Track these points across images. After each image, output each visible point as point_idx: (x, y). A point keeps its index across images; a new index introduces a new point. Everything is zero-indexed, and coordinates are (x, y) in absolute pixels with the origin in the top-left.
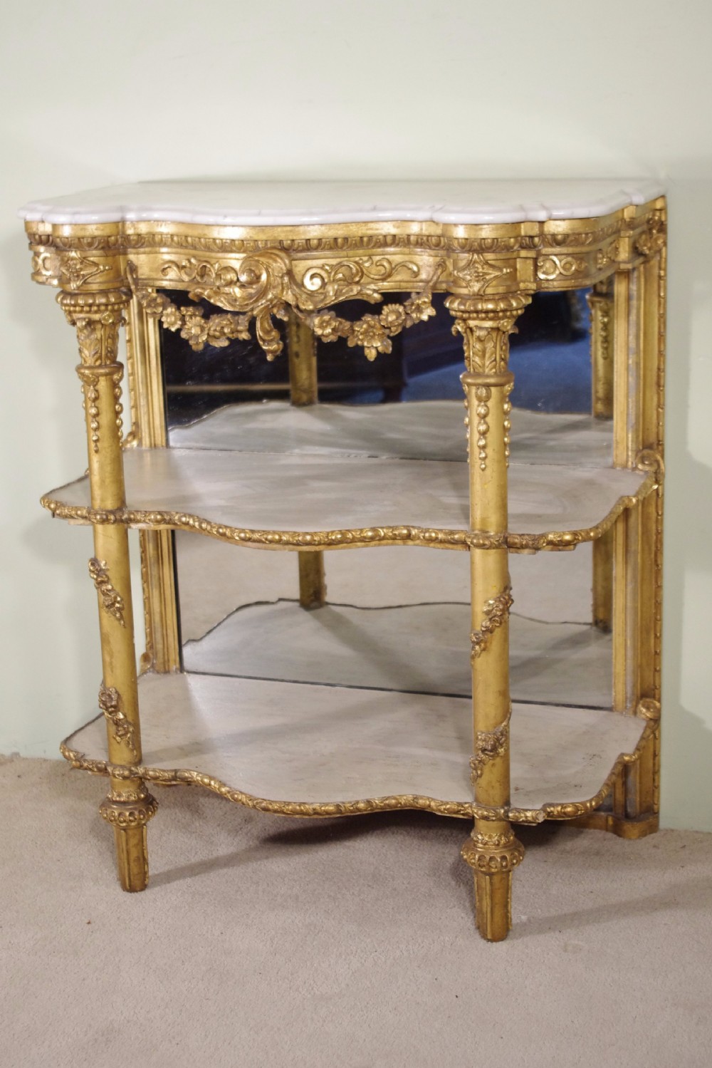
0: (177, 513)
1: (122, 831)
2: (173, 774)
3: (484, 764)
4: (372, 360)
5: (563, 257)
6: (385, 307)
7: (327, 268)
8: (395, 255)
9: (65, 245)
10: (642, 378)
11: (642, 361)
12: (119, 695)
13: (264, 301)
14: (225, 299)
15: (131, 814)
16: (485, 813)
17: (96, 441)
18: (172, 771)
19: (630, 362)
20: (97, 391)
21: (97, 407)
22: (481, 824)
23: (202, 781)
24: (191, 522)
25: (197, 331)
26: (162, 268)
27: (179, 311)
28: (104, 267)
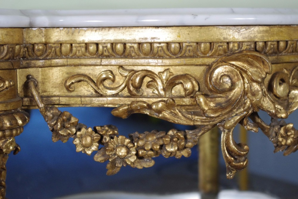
13: (241, 110)
25: (122, 152)
26: (68, 84)
27: (95, 131)
28: (9, 83)
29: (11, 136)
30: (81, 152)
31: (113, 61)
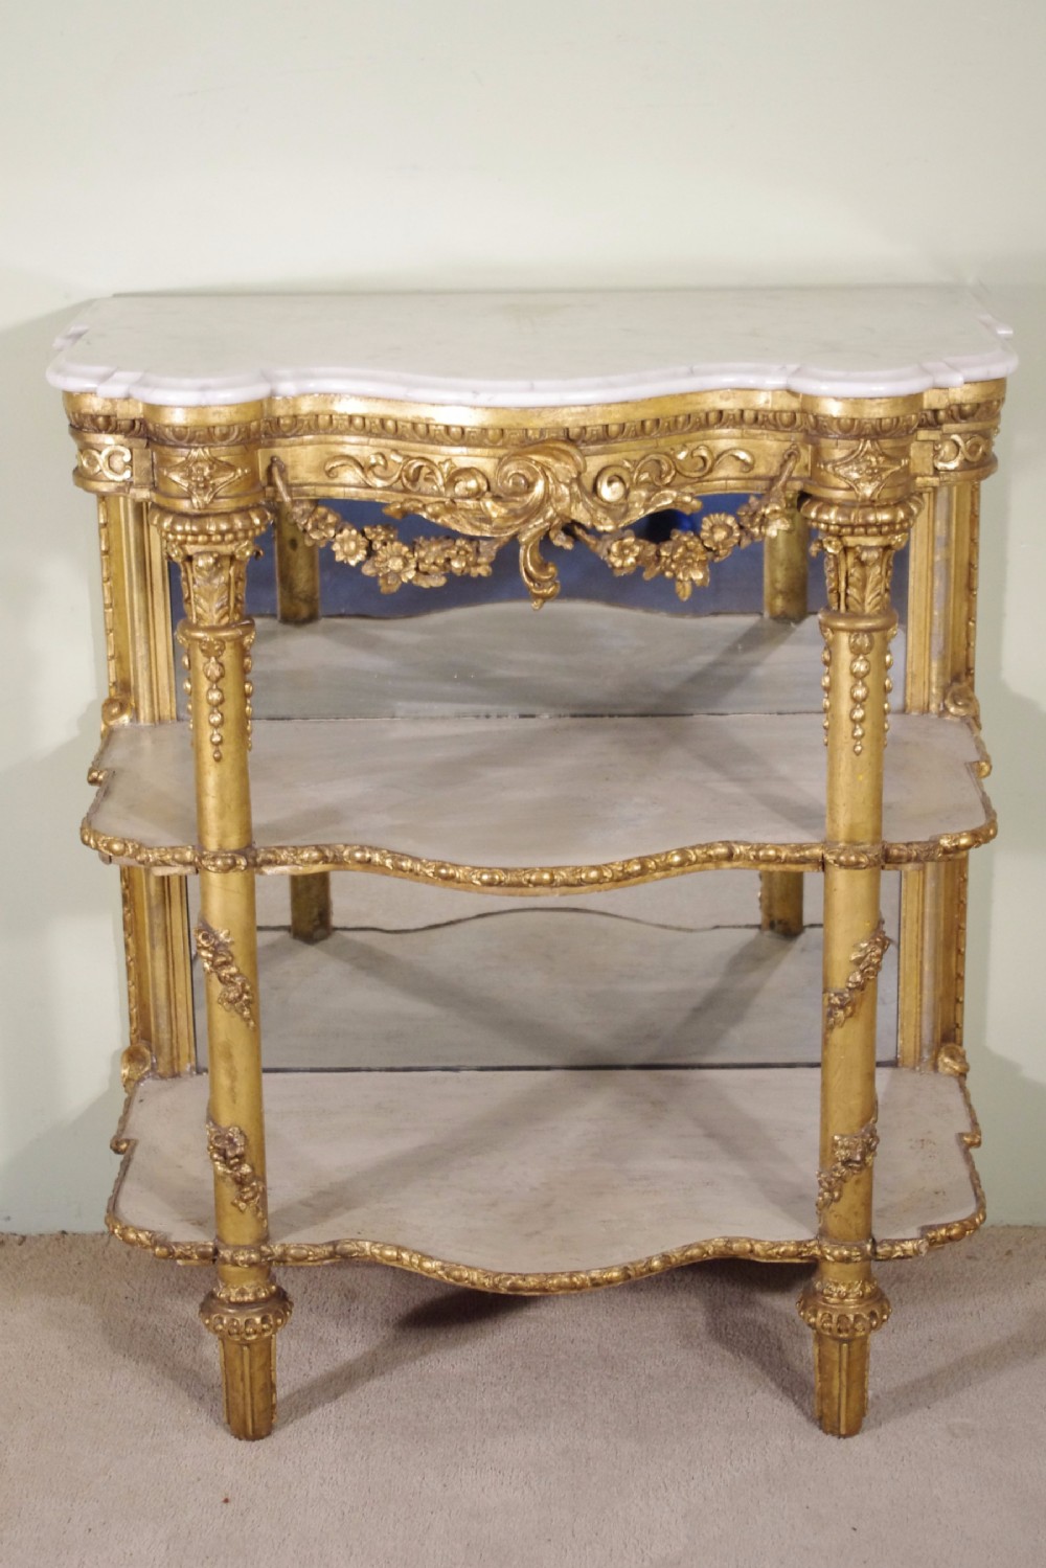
0: (346, 846)
1: (245, 1348)
2: (331, 1248)
3: (845, 1181)
4: (685, 599)
5: (968, 436)
6: (705, 519)
7: (627, 464)
8: (725, 439)
9: (180, 437)
10: (953, 580)
11: (953, 557)
12: (245, 1137)
13: (541, 521)
14: (463, 516)
15: (264, 1320)
16: (846, 1253)
17: (217, 744)
18: (329, 1244)
19: (938, 558)
20: (221, 665)
21: (221, 691)
22: (832, 1270)
23: (381, 1255)
24: (377, 858)
25: (396, 564)
26: (329, 467)
27: (363, 534)
28: (243, 470)
29: (246, 538)
30: (342, 562)
31: (383, 441)
